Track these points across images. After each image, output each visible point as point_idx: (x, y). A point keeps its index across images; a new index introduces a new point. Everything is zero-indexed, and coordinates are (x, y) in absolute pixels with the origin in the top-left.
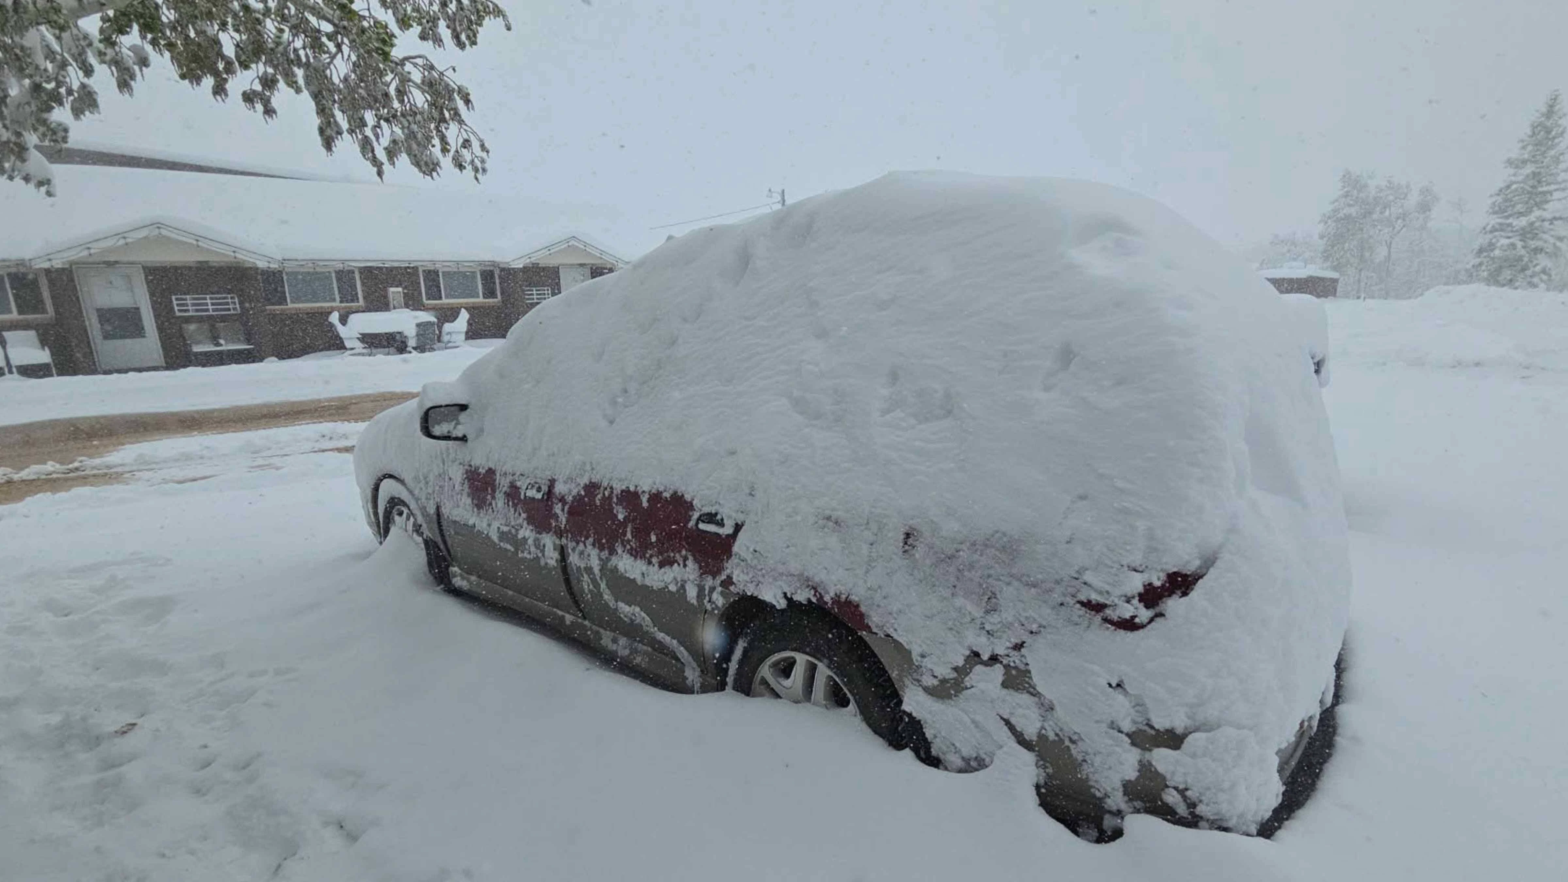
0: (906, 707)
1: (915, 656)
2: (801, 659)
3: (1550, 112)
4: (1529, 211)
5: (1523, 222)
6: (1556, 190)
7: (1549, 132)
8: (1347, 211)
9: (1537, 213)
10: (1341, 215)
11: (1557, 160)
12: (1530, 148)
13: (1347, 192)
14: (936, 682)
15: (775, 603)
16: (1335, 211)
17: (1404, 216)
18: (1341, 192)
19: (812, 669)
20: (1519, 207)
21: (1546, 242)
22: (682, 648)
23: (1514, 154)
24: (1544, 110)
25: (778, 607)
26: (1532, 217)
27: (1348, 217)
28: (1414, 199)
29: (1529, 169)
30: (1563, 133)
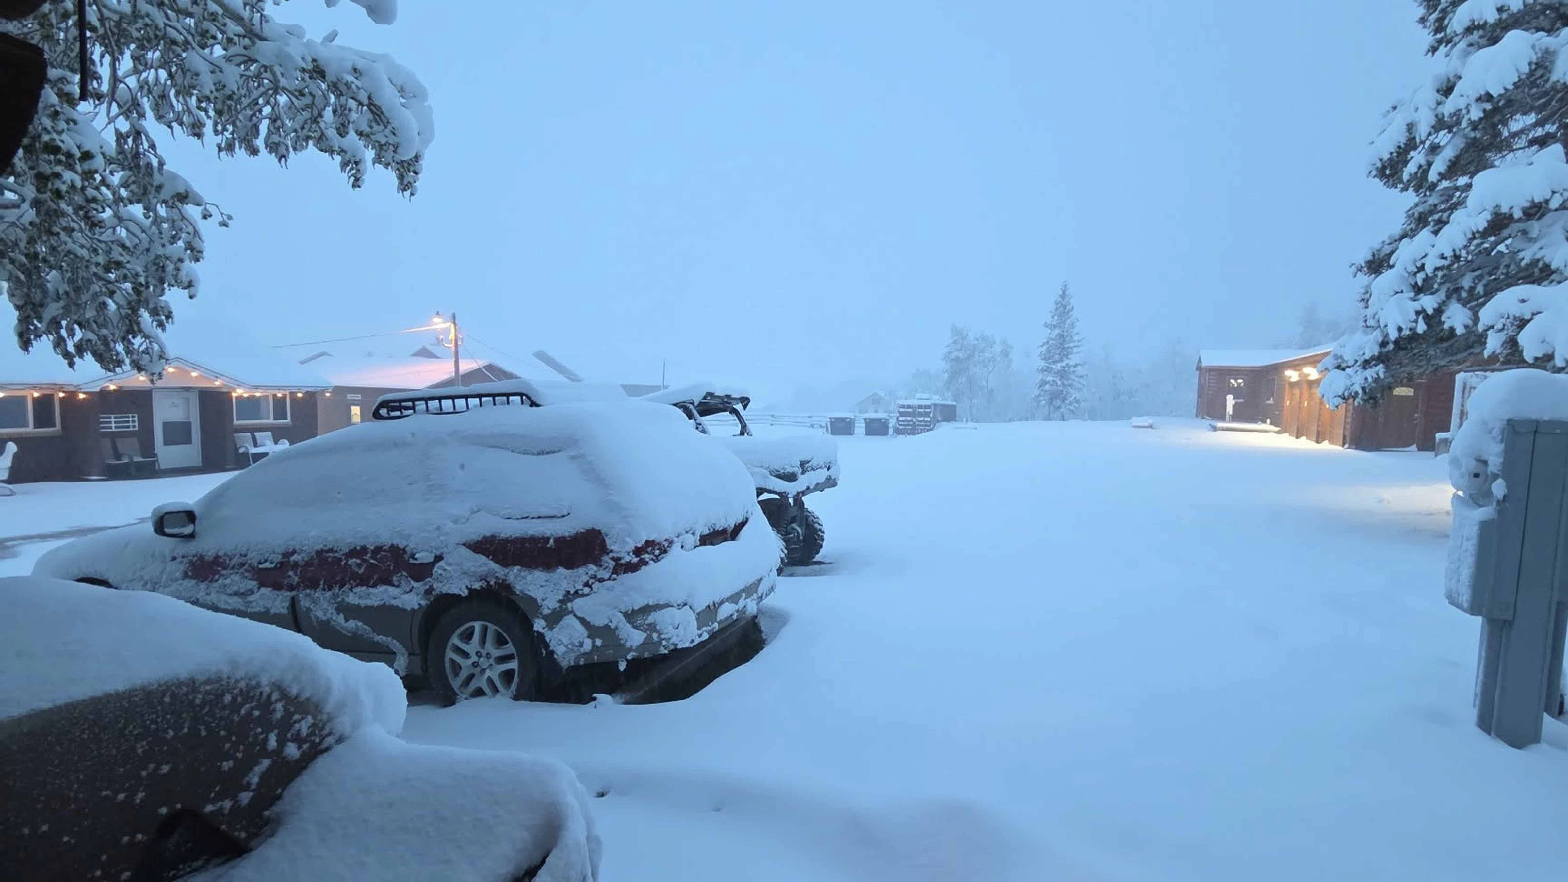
0: (535, 629)
1: (539, 601)
2: (477, 625)
3: (1063, 295)
4: (1061, 360)
5: (1059, 366)
6: (1075, 347)
7: (1065, 308)
8: (956, 354)
9: (1066, 361)
10: (953, 357)
11: (1072, 326)
12: (1056, 317)
13: (955, 340)
14: (550, 611)
15: (461, 593)
16: (950, 353)
17: (993, 359)
18: (952, 341)
19: (485, 630)
20: (1057, 357)
21: (1074, 380)
22: (395, 641)
23: (1049, 320)
24: (1061, 293)
25: (463, 595)
26: (1064, 364)
27: (957, 359)
28: (998, 348)
29: (1057, 331)
30: (1073, 309)
